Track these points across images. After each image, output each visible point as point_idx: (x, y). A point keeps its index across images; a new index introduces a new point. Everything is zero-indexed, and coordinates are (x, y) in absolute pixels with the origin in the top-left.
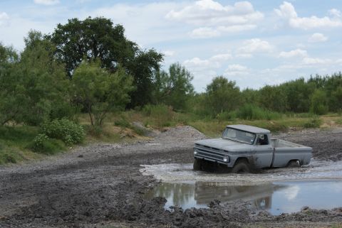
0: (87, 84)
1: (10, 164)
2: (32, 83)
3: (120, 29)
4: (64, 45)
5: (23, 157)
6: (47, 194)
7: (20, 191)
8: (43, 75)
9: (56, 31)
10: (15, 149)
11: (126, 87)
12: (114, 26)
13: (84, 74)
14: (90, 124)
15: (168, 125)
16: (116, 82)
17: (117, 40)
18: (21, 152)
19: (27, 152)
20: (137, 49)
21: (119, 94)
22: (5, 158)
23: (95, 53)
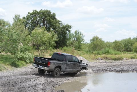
0: (37, 37)
3: (54, 15)
4: (30, 21)
5: (6, 69)
9: (28, 15)
10: (2, 65)
11: (54, 39)
12: (52, 13)
13: (36, 33)
16: (50, 37)
17: (53, 19)
18: (5, 66)
19: (8, 67)
20: (61, 23)
21: (51, 42)
23: (44, 25)
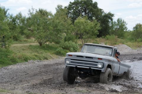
0: (81, 26)
1: (45, 60)
2: (56, 26)
3: (96, 3)
4: (72, 10)
5: (51, 57)
6: (58, 73)
7: (46, 72)
8: (61, 23)
9: (69, 5)
10: (48, 54)
11: (97, 28)
12: (93, 2)
13: (79, 22)
14: (81, 43)
15: (115, 44)
16: (93, 26)
17: (95, 8)
18: (51, 55)
19: (53, 55)
20: (103, 12)
21: (94, 31)
22: (44, 58)
23: (86, 13)
